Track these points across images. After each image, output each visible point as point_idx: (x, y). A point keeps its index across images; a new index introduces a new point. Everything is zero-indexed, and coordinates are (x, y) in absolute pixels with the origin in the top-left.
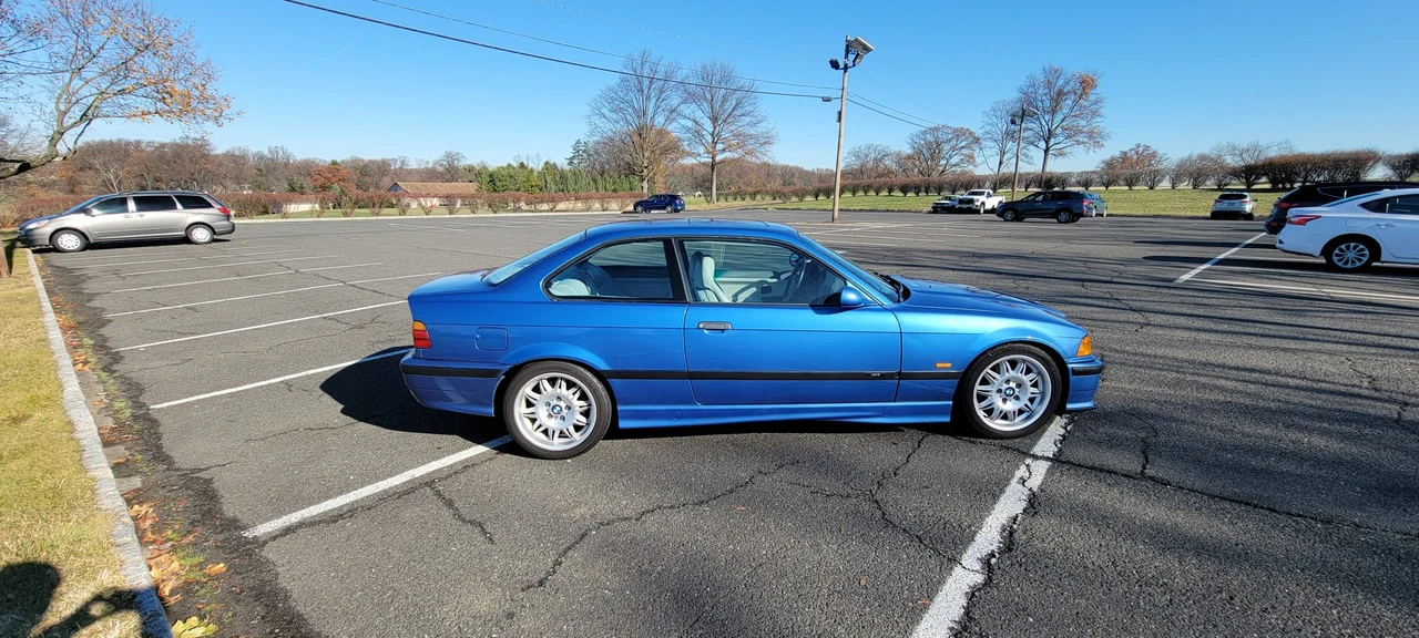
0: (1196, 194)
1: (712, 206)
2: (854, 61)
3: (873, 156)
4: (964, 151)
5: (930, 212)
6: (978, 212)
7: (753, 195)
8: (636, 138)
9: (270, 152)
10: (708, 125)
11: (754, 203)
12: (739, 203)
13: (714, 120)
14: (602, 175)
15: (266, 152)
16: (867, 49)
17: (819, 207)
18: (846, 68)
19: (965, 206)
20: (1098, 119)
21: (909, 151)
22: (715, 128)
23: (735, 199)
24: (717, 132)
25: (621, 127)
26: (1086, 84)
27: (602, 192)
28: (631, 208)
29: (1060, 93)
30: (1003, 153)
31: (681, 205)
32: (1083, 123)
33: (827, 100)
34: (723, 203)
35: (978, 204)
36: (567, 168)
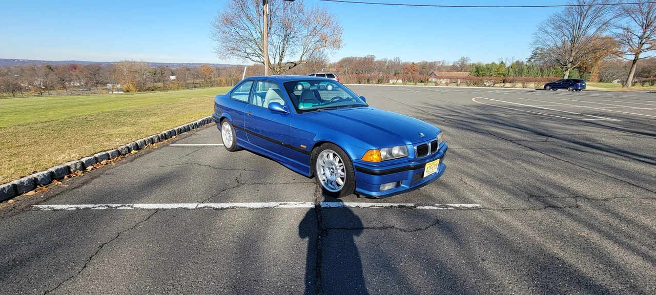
9: (394, 60)
15: (393, 60)
36: (526, 64)
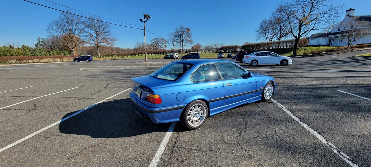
0: (213, 53)
1: (99, 59)
2: (147, 20)
3: (142, 45)
4: (164, 44)
5: (163, 59)
6: (174, 58)
7: (112, 55)
8: (68, 37)
10: (95, 35)
11: (113, 58)
12: (108, 58)
13: (96, 33)
14: (51, 50)
16: (150, 18)
17: (134, 58)
18: (144, 22)
19: (172, 57)
20: (191, 38)
21: (151, 44)
22: (97, 36)
23: (106, 57)
24: (98, 37)
25: (62, 34)
26: (188, 30)
27: (52, 56)
28: (72, 60)
29: (183, 31)
30: (173, 45)
31: (92, 59)
32: (189, 38)
33: (141, 30)
34: (102, 58)
35: (174, 56)
36: (35, 47)
